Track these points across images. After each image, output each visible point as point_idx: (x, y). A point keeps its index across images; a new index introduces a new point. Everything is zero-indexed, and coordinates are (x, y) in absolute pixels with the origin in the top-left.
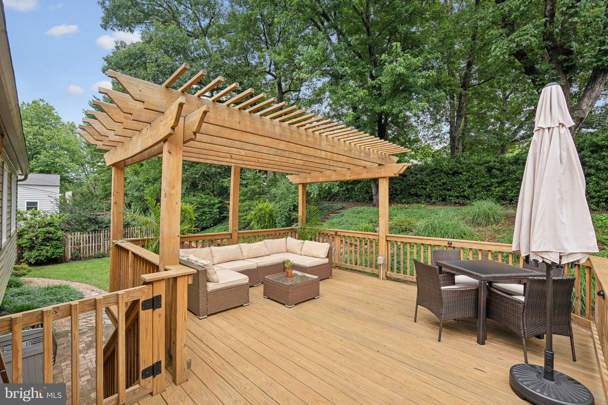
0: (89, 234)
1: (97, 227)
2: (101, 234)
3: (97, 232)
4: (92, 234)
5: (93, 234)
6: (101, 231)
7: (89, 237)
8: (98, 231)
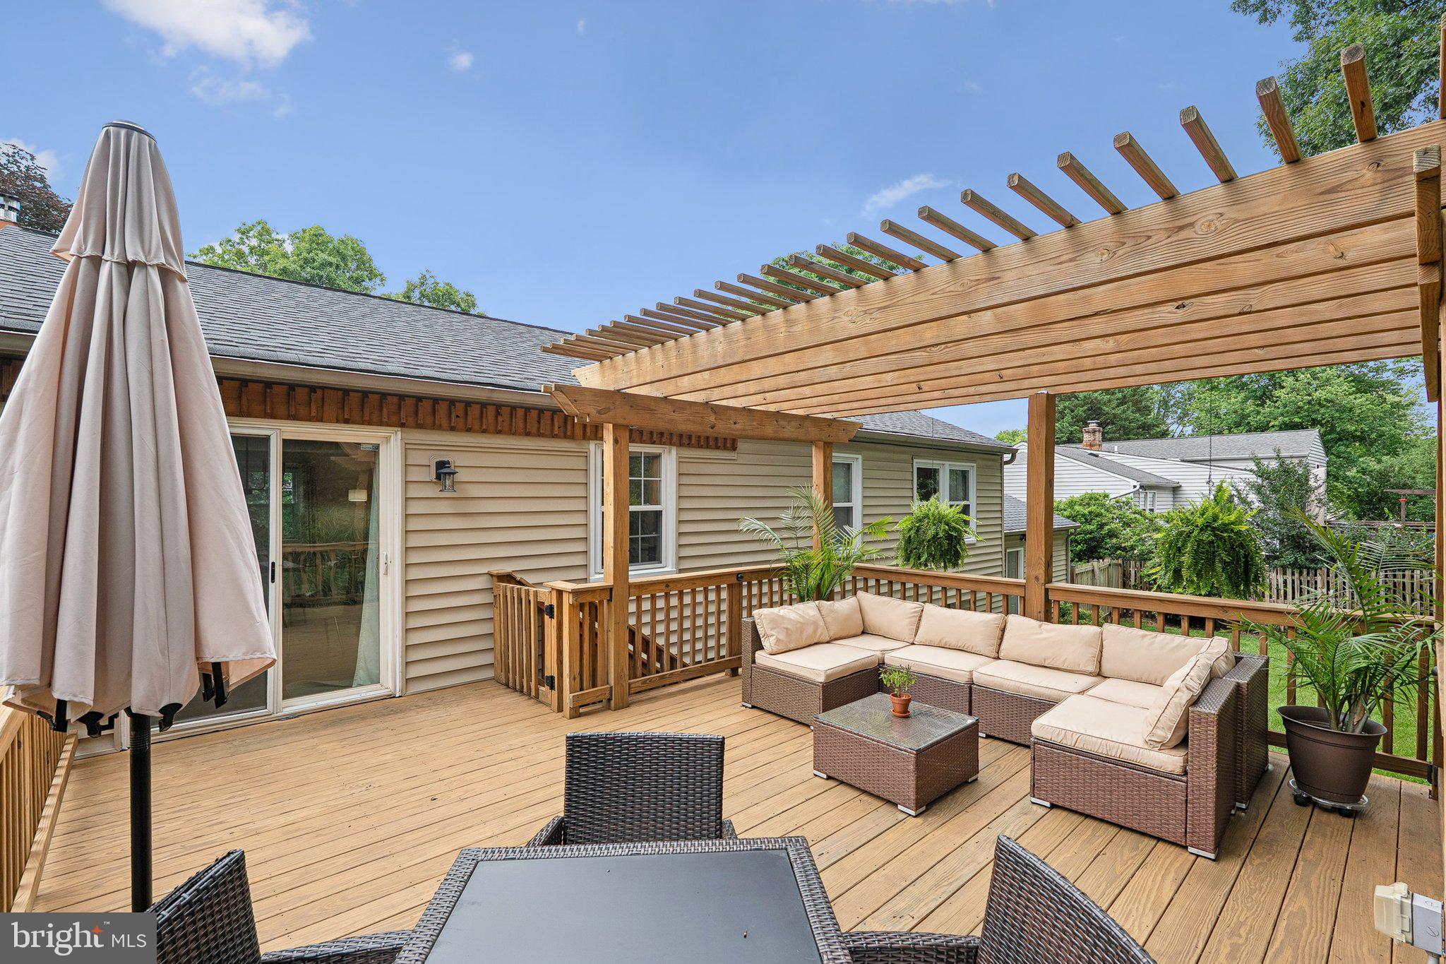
0: (1285, 573)
1: (1302, 559)
2: (1319, 578)
3: (1305, 572)
4: (1293, 574)
5: (1297, 575)
6: (1319, 572)
7: (1285, 582)
8: (1308, 569)
